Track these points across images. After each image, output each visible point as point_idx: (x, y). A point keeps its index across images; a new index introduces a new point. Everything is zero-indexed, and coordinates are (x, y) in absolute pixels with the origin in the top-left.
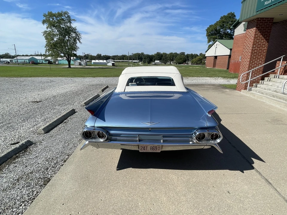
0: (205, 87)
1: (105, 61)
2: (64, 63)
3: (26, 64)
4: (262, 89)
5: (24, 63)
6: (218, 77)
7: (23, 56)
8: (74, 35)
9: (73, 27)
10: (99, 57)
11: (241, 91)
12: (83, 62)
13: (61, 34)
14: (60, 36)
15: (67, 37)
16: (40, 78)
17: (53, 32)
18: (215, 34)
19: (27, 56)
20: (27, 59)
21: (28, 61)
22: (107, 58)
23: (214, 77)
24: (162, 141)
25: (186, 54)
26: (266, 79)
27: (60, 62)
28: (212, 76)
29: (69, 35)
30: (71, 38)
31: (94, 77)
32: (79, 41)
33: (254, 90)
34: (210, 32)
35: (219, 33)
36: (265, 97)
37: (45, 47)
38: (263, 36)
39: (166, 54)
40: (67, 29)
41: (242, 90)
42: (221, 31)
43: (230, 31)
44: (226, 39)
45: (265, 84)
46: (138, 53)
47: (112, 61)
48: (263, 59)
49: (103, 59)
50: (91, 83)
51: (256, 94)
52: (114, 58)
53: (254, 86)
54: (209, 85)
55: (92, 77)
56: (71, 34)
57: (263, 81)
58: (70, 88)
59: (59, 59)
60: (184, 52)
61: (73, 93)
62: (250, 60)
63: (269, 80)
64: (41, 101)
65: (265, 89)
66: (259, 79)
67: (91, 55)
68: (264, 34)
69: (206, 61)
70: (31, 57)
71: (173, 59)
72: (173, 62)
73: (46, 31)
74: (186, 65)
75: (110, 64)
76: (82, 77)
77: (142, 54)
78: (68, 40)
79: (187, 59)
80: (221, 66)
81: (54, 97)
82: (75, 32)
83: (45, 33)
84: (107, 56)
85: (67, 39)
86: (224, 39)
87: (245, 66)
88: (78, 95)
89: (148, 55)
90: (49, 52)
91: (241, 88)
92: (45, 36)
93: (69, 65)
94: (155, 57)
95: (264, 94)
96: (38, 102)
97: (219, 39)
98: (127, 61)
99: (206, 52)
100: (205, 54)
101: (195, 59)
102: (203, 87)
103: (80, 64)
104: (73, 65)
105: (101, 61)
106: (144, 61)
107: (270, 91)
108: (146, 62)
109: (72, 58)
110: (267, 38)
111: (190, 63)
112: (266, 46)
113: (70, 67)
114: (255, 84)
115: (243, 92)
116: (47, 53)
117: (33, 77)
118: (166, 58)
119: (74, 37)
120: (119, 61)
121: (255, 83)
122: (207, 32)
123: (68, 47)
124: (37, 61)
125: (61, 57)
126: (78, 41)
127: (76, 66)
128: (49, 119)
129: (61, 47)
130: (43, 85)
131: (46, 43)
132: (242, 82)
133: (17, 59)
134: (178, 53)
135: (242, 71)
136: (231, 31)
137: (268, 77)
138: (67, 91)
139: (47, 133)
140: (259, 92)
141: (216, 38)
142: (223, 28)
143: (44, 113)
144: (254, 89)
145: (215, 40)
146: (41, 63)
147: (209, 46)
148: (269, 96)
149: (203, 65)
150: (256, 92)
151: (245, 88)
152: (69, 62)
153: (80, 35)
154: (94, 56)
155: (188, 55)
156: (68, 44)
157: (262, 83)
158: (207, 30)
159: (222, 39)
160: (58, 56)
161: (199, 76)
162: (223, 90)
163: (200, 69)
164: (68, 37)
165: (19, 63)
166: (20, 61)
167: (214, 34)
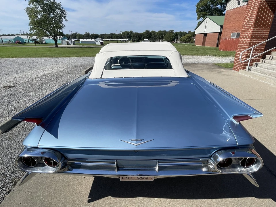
0: (198, 67)
1: (93, 40)
2: (52, 42)
3: (11, 44)
4: (264, 69)
5: (9, 43)
6: (210, 55)
7: (9, 35)
8: (59, 12)
9: (58, 3)
10: (87, 36)
11: (239, 71)
12: (71, 41)
13: (45, 11)
14: (44, 13)
15: (51, 14)
16: (22, 58)
17: (36, 8)
18: (206, 10)
19: (13, 35)
20: (12, 39)
21: (13, 41)
22: (95, 37)
23: (205, 55)
24: (157, 168)
25: (175, 32)
26: (268, 57)
27: (47, 41)
28: (203, 54)
29: (54, 12)
30: (56, 15)
31: (80, 57)
32: (65, 18)
33: (255, 70)
34: (200, 8)
35: (209, 9)
36: (269, 78)
37: (29, 25)
38: (269, 6)
39: (154, 32)
40: (51, 5)
41: (241, 70)
42: (211, 7)
43: (220, 7)
44: (216, 15)
45: (267, 63)
46: (127, 31)
47: (101, 40)
48: (266, 33)
49: (91, 38)
50: (76, 64)
51: (258, 75)
52: (103, 36)
53: (254, 65)
54: (203, 64)
55: (78, 56)
56: (56, 11)
57: (264, 60)
58: (52, 69)
59: (45, 38)
60: (173, 30)
61: (54, 75)
62: (252, 35)
63: (271, 58)
64: (15, 86)
65: (267, 69)
66: (260, 57)
67: (79, 34)
68: (271, 4)
69: (195, 39)
70: (16, 36)
71: (162, 37)
72: (162, 40)
73: (29, 8)
74: (174, 43)
75: (98, 43)
76: (67, 57)
77: (131, 32)
78: (53, 18)
79: (176, 37)
80: (211, 44)
81: (31, 80)
82: (60, 9)
83: (28, 10)
84: (96, 34)
85: (52, 16)
86: (214, 15)
87: (245, 42)
88: (58, 78)
89: (137, 33)
90: (34, 31)
91: (239, 68)
92: (28, 13)
93: (56, 44)
94: (144, 36)
95: (266, 75)
96: (10, 87)
97: (209, 15)
98: (115, 40)
99: (195, 29)
100: (194, 32)
101: (184, 37)
102: (196, 67)
103: (68, 44)
104: (60, 44)
105: (89, 40)
106: (133, 40)
107: (274, 72)
108: (135, 40)
109: (58, 37)
110: (273, 8)
111: (179, 41)
112: (272, 18)
113: (57, 46)
114: (255, 63)
115: (242, 73)
116: (32, 31)
117: (15, 58)
118: (155, 36)
119: (59, 14)
120: (108, 40)
121: (255, 61)
122: (197, 7)
123: (53, 25)
124: (24, 41)
125: (47, 36)
126: (63, 19)
127: (64, 46)
128: (16, 110)
129: (46, 25)
130: (22, 67)
131: (30, 21)
132: (241, 60)
133: (2, 39)
134: (167, 31)
135: (241, 49)
136: (222, 6)
137: (269, 54)
138: (48, 73)
139: (6, 132)
140: (260, 72)
141: (206, 15)
142: (213, 3)
143: (13, 101)
144: (255, 68)
145: (204, 16)
146: (28, 42)
147: (199, 23)
148: (273, 77)
149: (192, 43)
150: (257, 72)
151: (243, 67)
152: (56, 41)
153: (66, 12)
154: (82, 35)
155: (176, 33)
156: (54, 22)
157: (263, 62)
158: (197, 6)
159: (212, 15)
160: (44, 34)
161: (190, 54)
162: (218, 70)
163: (190, 47)
164: (53, 14)
165: (5, 43)
166: (5, 40)
167: (204, 10)
